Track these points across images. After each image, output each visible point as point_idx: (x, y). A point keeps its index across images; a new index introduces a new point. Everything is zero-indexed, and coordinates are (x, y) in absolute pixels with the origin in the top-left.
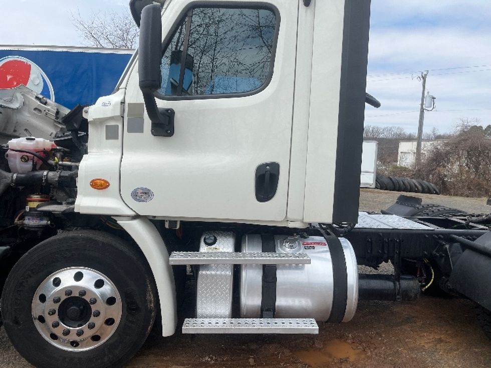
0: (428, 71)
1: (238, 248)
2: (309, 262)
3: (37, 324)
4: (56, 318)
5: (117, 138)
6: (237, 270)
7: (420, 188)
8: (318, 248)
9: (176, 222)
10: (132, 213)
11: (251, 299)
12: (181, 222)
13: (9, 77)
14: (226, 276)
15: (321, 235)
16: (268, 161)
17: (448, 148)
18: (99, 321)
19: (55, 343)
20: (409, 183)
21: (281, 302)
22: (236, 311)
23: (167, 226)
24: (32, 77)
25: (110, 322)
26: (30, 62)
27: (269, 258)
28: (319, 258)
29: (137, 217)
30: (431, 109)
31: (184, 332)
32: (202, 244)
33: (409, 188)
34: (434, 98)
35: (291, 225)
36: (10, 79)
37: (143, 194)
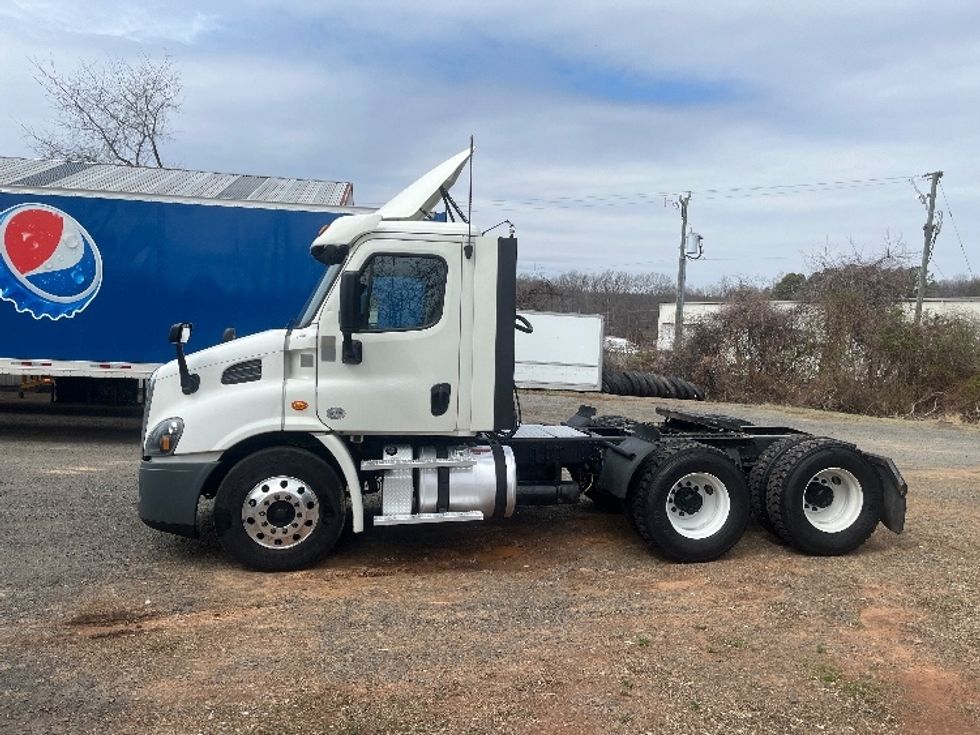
0: (690, 192)
1: (416, 456)
2: (475, 463)
3: (246, 525)
4: (265, 519)
5: (311, 366)
6: (416, 473)
7: (673, 390)
8: (483, 455)
9: (360, 437)
10: (327, 429)
11: (429, 499)
12: (365, 436)
13: (26, 236)
14: (407, 479)
15: (488, 444)
16: (441, 382)
17: (719, 324)
18: (300, 521)
19: (260, 542)
20: (655, 384)
21: (453, 500)
22: (416, 509)
23: (352, 440)
24: (65, 236)
25: (309, 523)
26: (62, 214)
27: (443, 462)
28: (486, 463)
29: (331, 432)
30: (696, 256)
31: (375, 524)
32: (385, 453)
33: (656, 391)
34: (700, 238)
35: (461, 434)
36: (28, 239)
37: (336, 413)
